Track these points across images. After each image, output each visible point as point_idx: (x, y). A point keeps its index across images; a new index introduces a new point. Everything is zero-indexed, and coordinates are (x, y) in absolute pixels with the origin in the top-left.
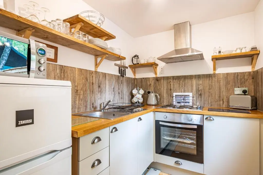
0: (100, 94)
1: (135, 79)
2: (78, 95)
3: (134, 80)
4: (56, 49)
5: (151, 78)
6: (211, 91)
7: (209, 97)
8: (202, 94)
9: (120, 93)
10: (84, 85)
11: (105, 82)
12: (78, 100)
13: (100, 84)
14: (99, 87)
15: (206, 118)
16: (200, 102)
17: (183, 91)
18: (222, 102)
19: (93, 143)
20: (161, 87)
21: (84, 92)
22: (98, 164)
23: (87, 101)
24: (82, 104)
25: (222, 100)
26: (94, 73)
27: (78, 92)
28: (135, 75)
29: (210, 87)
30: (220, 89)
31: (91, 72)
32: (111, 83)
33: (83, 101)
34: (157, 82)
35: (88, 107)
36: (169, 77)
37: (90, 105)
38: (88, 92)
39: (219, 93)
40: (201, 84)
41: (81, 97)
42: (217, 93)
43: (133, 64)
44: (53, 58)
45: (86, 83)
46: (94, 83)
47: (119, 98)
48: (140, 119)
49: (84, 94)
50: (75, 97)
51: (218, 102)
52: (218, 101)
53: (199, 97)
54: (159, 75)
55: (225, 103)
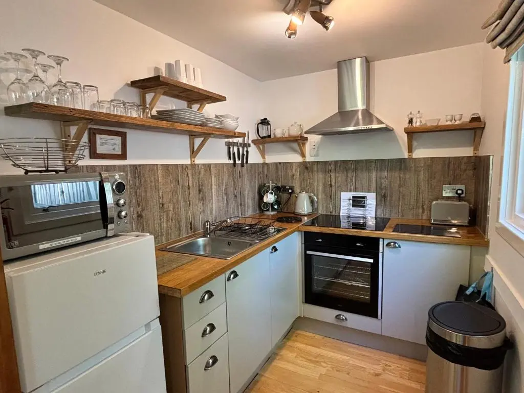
0: (201, 204)
1: (264, 164)
2: (165, 212)
3: (263, 167)
4: (124, 136)
5: (294, 164)
6: (402, 190)
7: (399, 200)
8: (386, 195)
9: (238, 196)
10: (174, 193)
11: (210, 180)
12: (165, 220)
13: (202, 186)
14: (200, 191)
15: (388, 245)
16: (383, 210)
17: (352, 188)
18: (420, 211)
19: (202, 301)
20: (314, 181)
21: (174, 205)
22: (211, 331)
23: (181, 221)
24: (173, 227)
25: (421, 206)
26: (189, 167)
27: (165, 206)
28: (264, 158)
29: (402, 182)
30: (418, 186)
31: (184, 167)
32: (220, 181)
33: (174, 221)
34: (306, 171)
35: (184, 228)
36: (328, 161)
37: (186, 226)
38: (182, 203)
39: (417, 194)
40: (386, 177)
41: (171, 215)
42: (414, 192)
43: (260, 138)
44: (120, 153)
45: (177, 188)
46: (191, 185)
47: (236, 205)
48: (275, 249)
49: (174, 208)
50: (160, 216)
51: (415, 210)
52: (415, 208)
53: (381, 200)
54: (309, 159)
55: (426, 212)
